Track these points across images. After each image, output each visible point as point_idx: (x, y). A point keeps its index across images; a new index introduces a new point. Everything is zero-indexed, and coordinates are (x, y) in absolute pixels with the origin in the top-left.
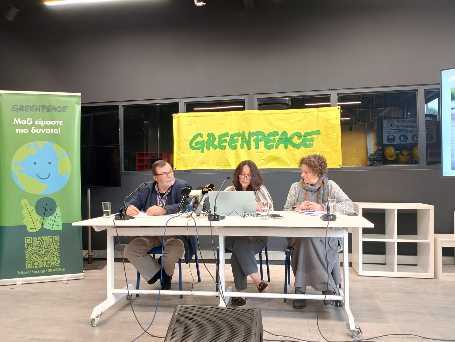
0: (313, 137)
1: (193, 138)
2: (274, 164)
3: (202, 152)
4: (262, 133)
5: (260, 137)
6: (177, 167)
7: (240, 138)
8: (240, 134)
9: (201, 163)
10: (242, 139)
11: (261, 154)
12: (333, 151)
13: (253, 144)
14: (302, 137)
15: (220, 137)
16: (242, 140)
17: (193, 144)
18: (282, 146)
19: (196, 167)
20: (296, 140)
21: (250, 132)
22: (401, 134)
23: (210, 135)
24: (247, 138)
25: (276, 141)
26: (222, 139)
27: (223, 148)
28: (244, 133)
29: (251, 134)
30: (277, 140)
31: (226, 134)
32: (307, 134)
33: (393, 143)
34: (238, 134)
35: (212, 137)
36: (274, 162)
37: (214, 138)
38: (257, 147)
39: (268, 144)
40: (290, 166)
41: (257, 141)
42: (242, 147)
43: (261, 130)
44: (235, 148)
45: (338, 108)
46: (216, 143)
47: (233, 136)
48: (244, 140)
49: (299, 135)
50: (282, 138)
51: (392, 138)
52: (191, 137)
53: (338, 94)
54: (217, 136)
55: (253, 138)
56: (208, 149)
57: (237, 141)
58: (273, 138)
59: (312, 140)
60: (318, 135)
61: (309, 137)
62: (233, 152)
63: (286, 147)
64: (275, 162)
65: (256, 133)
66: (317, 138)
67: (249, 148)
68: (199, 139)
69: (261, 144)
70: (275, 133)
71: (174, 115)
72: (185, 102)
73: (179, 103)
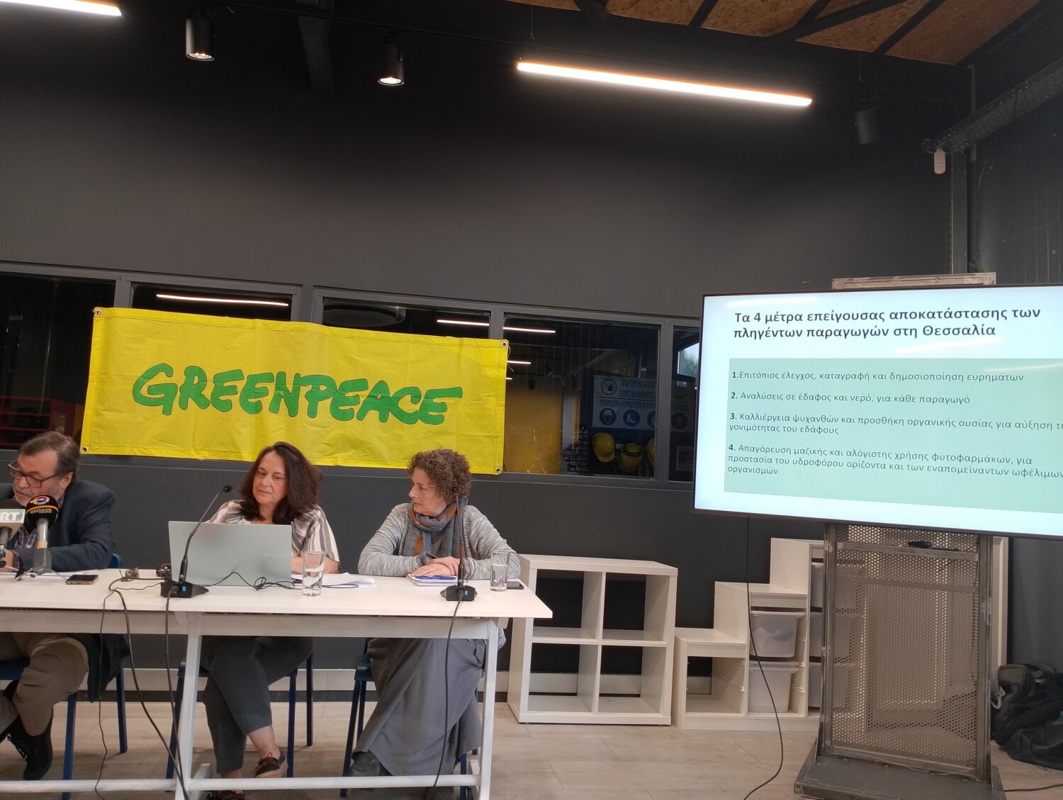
0: (447, 400)
1: (145, 376)
2: (350, 456)
3: (167, 411)
4: (329, 381)
5: (323, 388)
6: (90, 445)
7: (271, 387)
8: (273, 376)
9: (161, 440)
10: (277, 388)
11: (321, 429)
12: (486, 436)
13: (303, 403)
14: (422, 399)
15: (219, 378)
16: (277, 392)
17: (144, 391)
18: (373, 415)
19: (143, 450)
20: (407, 405)
21: (297, 375)
22: (628, 408)
23: (194, 372)
24: (290, 387)
25: (361, 403)
26: (225, 385)
27: (226, 407)
28: (282, 375)
29: (299, 380)
30: (362, 399)
31: (237, 374)
32: (432, 393)
33: (611, 426)
34: (268, 377)
35: (196, 378)
36: (352, 452)
37: (203, 378)
38: (312, 413)
39: (340, 408)
40: (388, 465)
41: (314, 398)
42: (274, 408)
43: (325, 373)
44: (257, 409)
45: (504, 344)
46: (208, 392)
47: (253, 379)
48: (282, 393)
49: (415, 394)
50: (376, 397)
51: (610, 416)
52: (139, 372)
53: (505, 313)
54: (210, 377)
55: (304, 390)
56: (184, 406)
57: (264, 392)
58: (356, 393)
59: (444, 407)
60: (457, 399)
61: (436, 400)
62: (250, 418)
63: (383, 419)
64: (354, 450)
65: (315, 380)
66: (454, 404)
67: (293, 412)
68: (161, 378)
69: (325, 405)
70: (360, 384)
71: (97, 309)
72: (132, 282)
73: (115, 281)
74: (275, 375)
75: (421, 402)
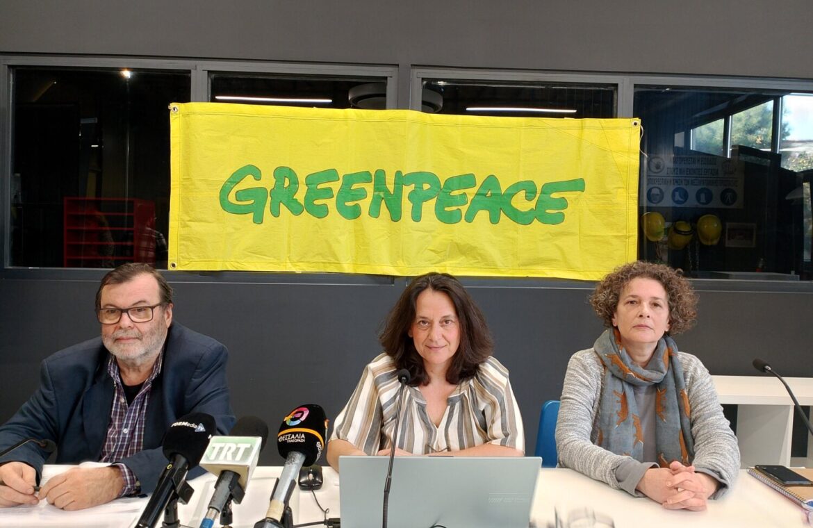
0: (566, 195)
1: (232, 180)
2: (459, 264)
3: (259, 220)
4: (432, 178)
5: (426, 186)
6: (179, 261)
7: (369, 188)
8: (370, 175)
9: (254, 252)
10: (376, 189)
11: (427, 234)
12: (616, 237)
13: (407, 206)
14: (538, 195)
15: (312, 180)
16: (376, 193)
17: (232, 198)
18: (483, 215)
19: (236, 264)
20: (521, 203)
21: (399, 173)
22: (676, 186)
23: (283, 173)
24: (391, 188)
25: (469, 202)
26: (319, 187)
27: (321, 212)
28: (380, 175)
29: (401, 179)
30: (470, 198)
31: (331, 175)
32: (550, 188)
33: (660, 205)
34: (365, 177)
35: (287, 180)
36: (461, 258)
37: (294, 182)
38: (417, 217)
39: (447, 209)
40: (502, 272)
41: (418, 200)
42: (375, 212)
43: (428, 169)
44: (355, 213)
45: (635, 124)
46: (300, 196)
47: (350, 179)
48: (382, 194)
49: (529, 189)
50: (485, 195)
51: (658, 195)
52: (226, 176)
53: (636, 86)
54: (302, 179)
55: (407, 190)
56: (276, 214)
57: (362, 194)
58: (462, 191)
59: (563, 203)
60: (578, 192)
61: (555, 195)
62: (350, 224)
63: (494, 220)
64: (464, 257)
65: (418, 177)
66: (576, 199)
67: (396, 216)
68: (249, 182)
69: (429, 207)
70: (468, 181)
71: (172, 105)
72: (209, 72)
73: (189, 72)
74: (373, 174)
75: (536, 199)
